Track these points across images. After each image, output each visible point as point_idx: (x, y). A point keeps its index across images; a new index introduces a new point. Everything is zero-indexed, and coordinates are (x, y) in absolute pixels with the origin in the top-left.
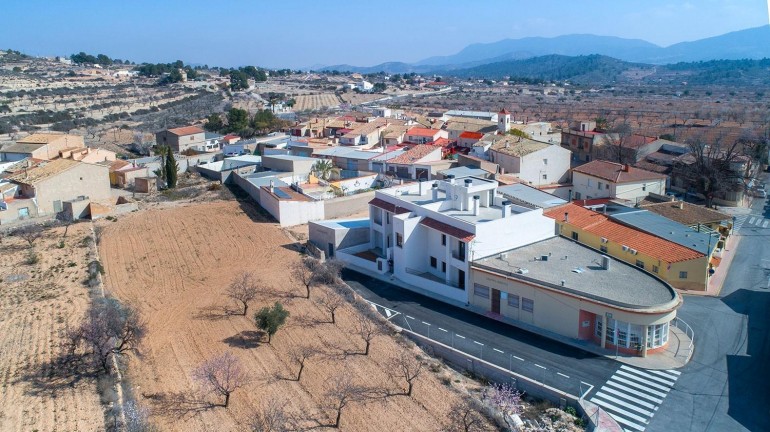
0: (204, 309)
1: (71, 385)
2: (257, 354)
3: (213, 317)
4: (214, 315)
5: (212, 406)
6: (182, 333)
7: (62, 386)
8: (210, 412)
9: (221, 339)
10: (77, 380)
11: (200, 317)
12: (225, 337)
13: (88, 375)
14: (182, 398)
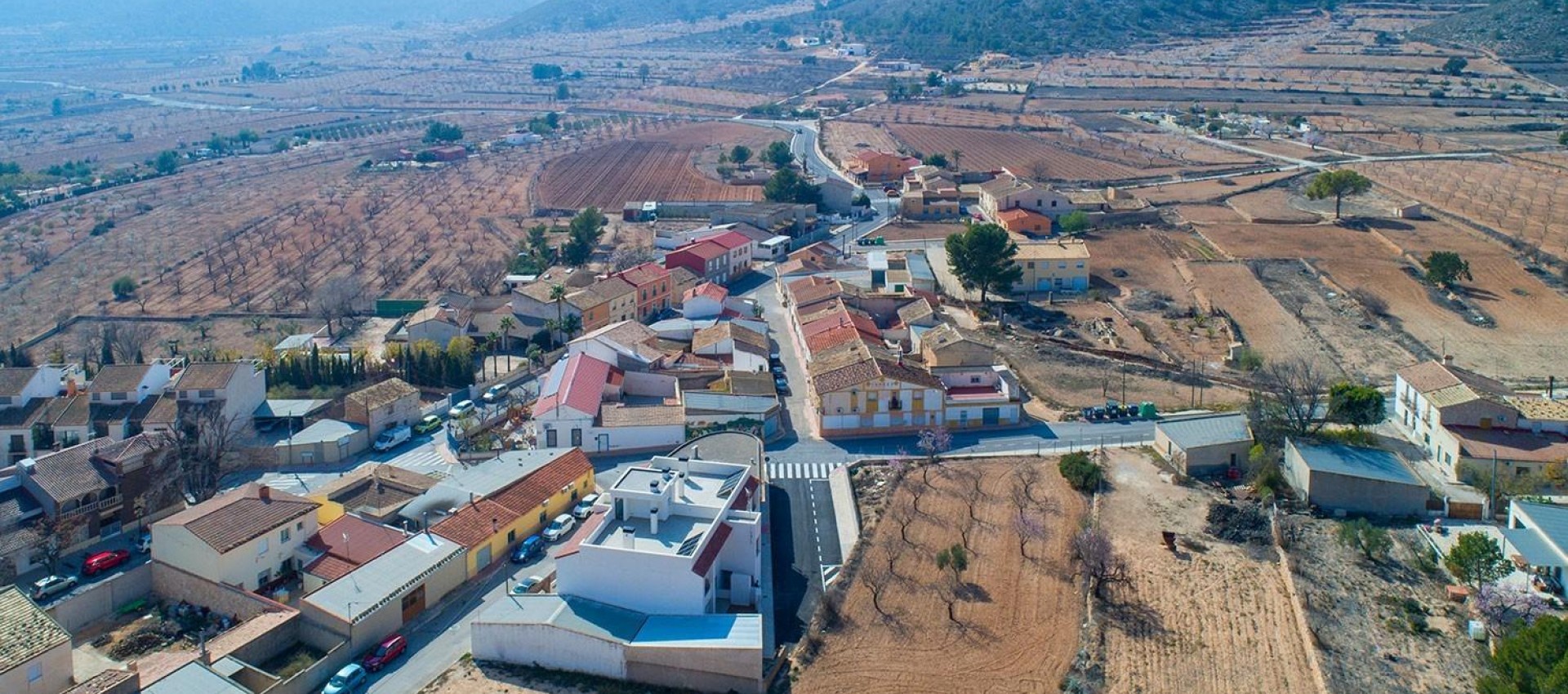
0: (982, 647)
1: (1126, 604)
2: (975, 577)
3: (983, 632)
4: (981, 633)
5: (1032, 559)
6: (1021, 626)
7: (1133, 607)
8: (1035, 556)
9: (991, 604)
10: (1121, 606)
11: (995, 639)
12: (987, 605)
13: (1114, 606)
14: (1049, 573)
